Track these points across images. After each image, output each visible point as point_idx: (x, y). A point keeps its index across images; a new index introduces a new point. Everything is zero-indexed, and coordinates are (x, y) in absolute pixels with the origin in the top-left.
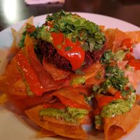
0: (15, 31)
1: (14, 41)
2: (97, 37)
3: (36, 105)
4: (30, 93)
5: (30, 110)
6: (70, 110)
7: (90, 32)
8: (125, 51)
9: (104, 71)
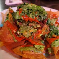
0: (3, 14)
1: (3, 18)
2: (44, 13)
3: (17, 47)
4: (16, 41)
5: (15, 49)
6: (36, 46)
7: (40, 11)
8: (55, 19)
9: (48, 28)
